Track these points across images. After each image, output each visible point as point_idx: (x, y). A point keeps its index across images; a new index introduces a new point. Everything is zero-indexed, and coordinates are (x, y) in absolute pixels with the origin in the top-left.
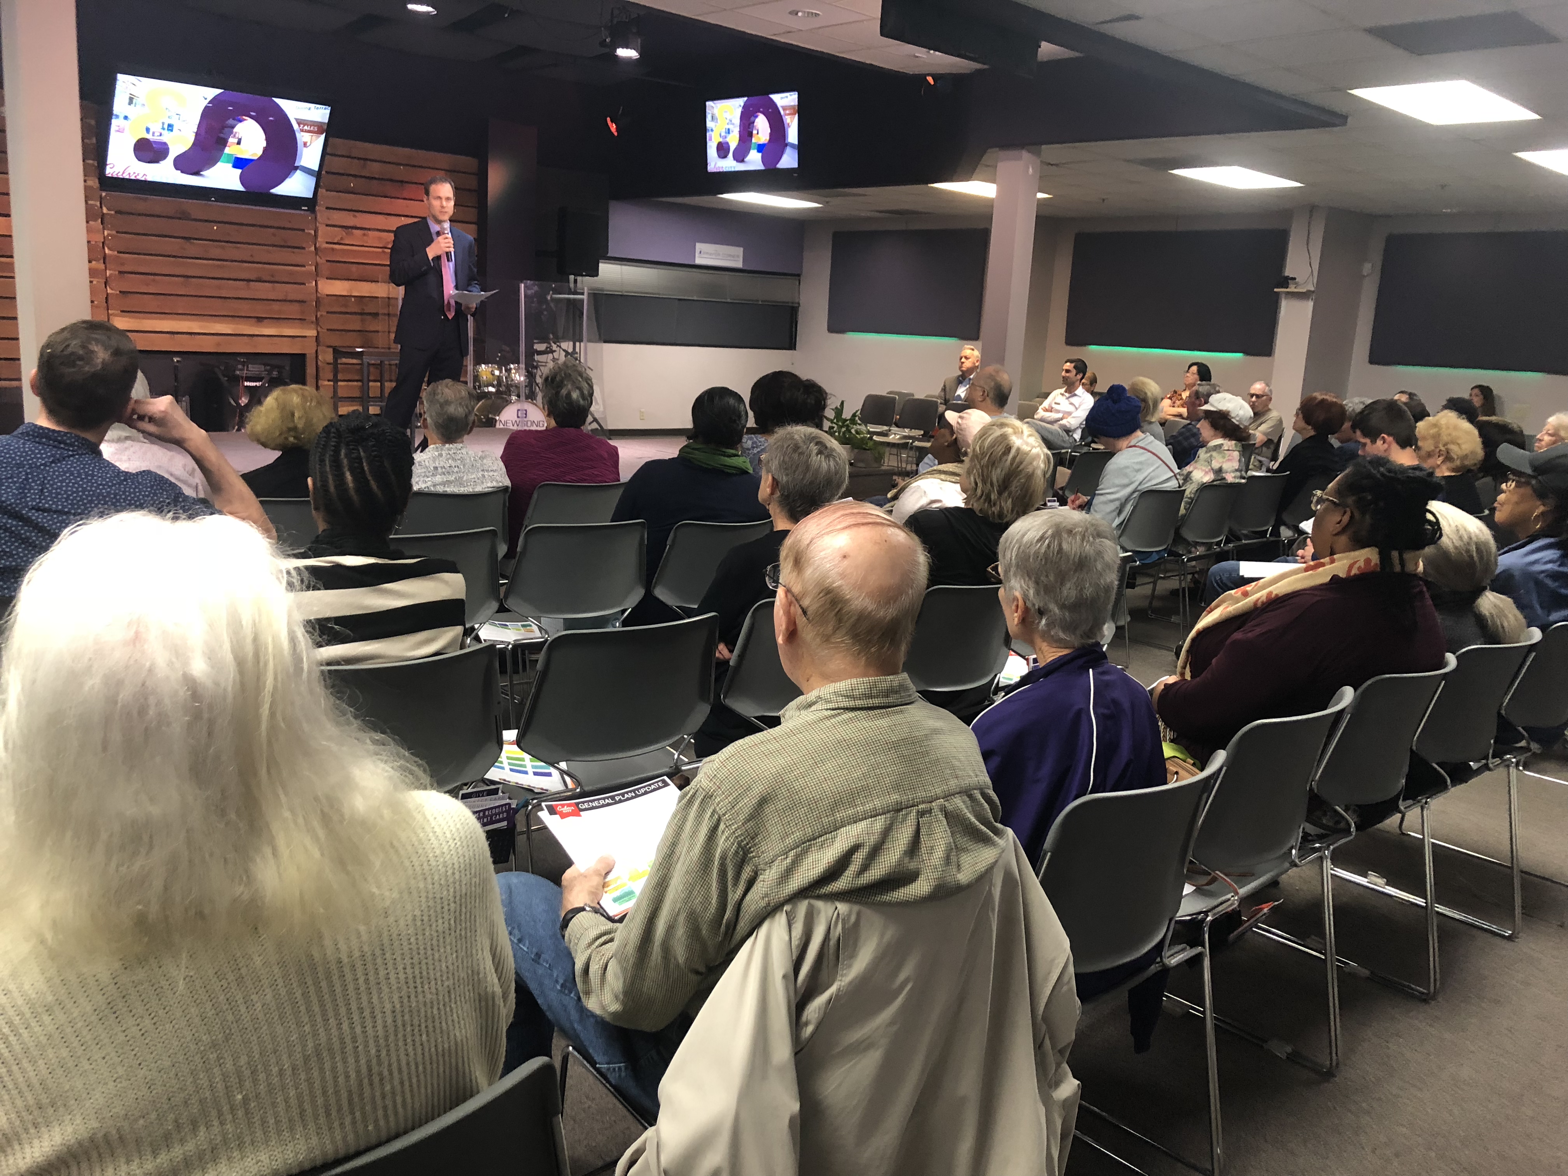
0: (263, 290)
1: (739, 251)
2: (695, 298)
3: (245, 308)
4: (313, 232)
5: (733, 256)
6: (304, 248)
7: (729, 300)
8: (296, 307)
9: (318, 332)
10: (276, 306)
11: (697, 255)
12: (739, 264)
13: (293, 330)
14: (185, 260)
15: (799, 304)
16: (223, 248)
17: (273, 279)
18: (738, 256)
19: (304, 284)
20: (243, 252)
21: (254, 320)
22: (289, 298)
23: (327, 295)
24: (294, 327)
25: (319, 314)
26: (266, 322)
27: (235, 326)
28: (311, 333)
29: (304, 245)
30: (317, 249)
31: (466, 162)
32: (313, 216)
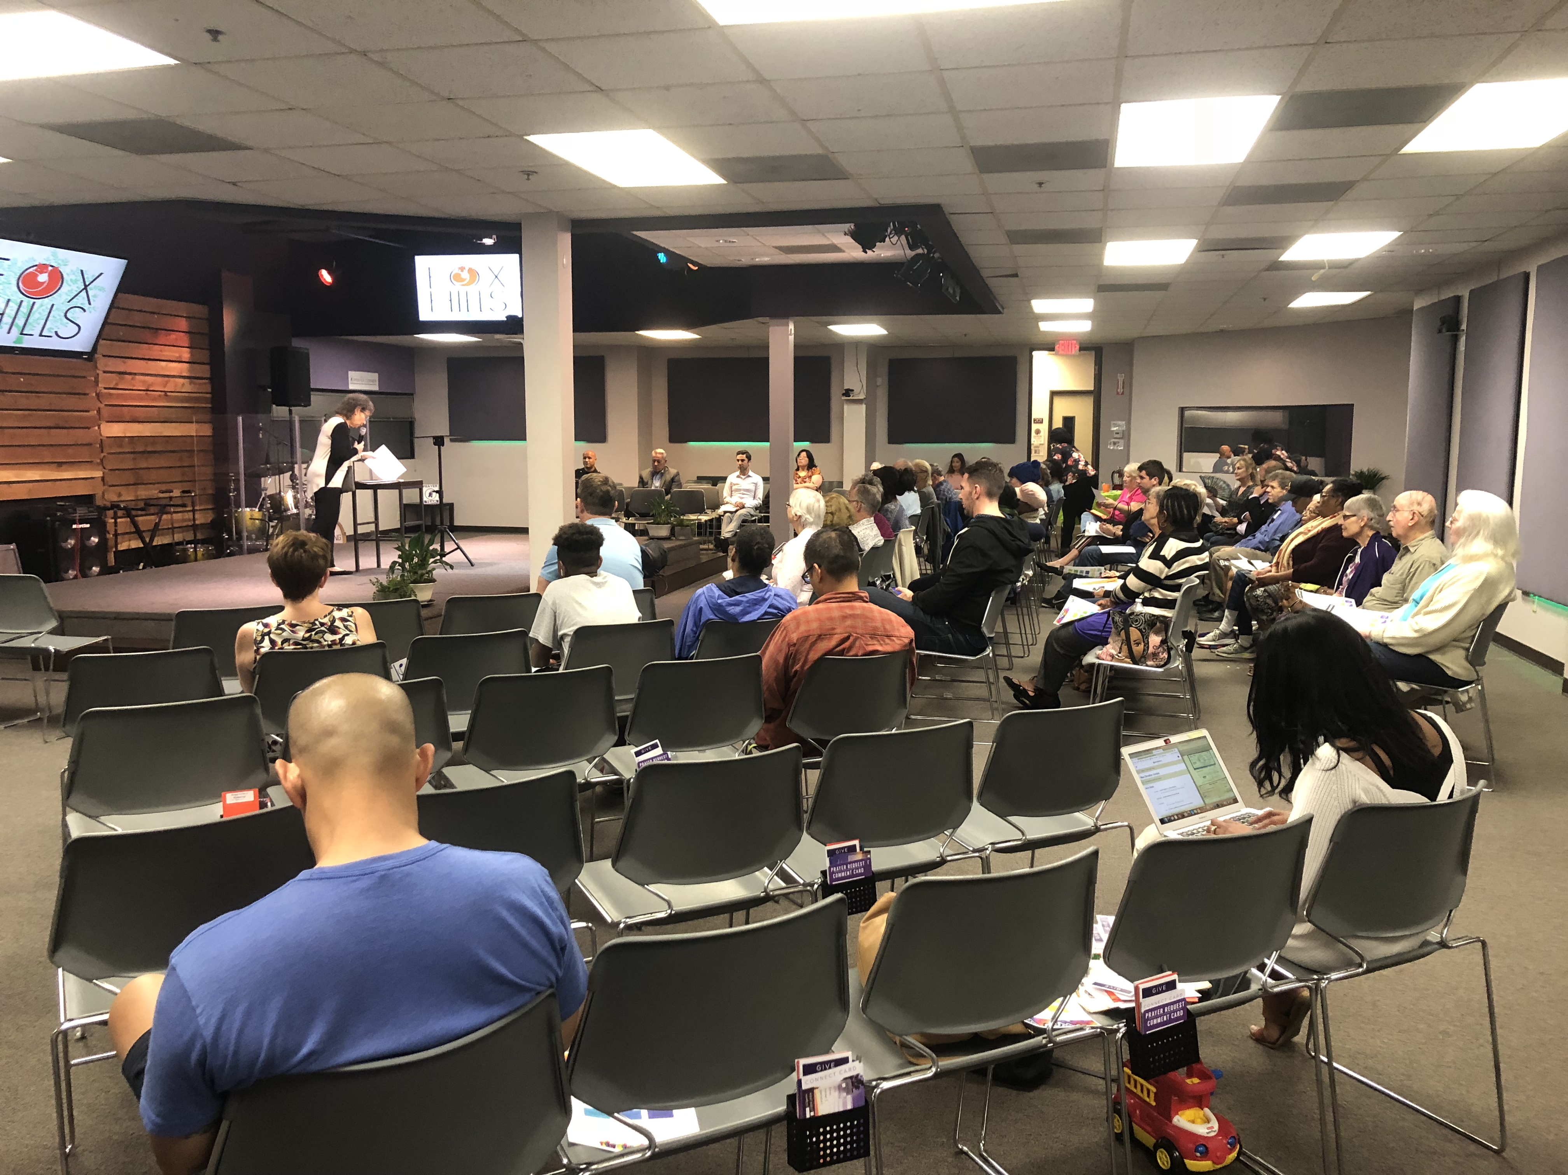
0: (61, 436)
1: (375, 376)
3: (48, 455)
4: (93, 378)
5: (373, 381)
8: (86, 451)
9: (103, 473)
10: (70, 451)
11: (349, 380)
12: (375, 388)
15: (415, 419)
16: (29, 398)
18: (376, 381)
19: (89, 428)
20: (43, 401)
21: (56, 464)
22: (79, 443)
23: (107, 437)
24: (86, 470)
25: (102, 455)
26: (64, 467)
27: (42, 472)
28: (98, 474)
29: (87, 392)
30: (98, 395)
31: (200, 310)
32: (93, 363)
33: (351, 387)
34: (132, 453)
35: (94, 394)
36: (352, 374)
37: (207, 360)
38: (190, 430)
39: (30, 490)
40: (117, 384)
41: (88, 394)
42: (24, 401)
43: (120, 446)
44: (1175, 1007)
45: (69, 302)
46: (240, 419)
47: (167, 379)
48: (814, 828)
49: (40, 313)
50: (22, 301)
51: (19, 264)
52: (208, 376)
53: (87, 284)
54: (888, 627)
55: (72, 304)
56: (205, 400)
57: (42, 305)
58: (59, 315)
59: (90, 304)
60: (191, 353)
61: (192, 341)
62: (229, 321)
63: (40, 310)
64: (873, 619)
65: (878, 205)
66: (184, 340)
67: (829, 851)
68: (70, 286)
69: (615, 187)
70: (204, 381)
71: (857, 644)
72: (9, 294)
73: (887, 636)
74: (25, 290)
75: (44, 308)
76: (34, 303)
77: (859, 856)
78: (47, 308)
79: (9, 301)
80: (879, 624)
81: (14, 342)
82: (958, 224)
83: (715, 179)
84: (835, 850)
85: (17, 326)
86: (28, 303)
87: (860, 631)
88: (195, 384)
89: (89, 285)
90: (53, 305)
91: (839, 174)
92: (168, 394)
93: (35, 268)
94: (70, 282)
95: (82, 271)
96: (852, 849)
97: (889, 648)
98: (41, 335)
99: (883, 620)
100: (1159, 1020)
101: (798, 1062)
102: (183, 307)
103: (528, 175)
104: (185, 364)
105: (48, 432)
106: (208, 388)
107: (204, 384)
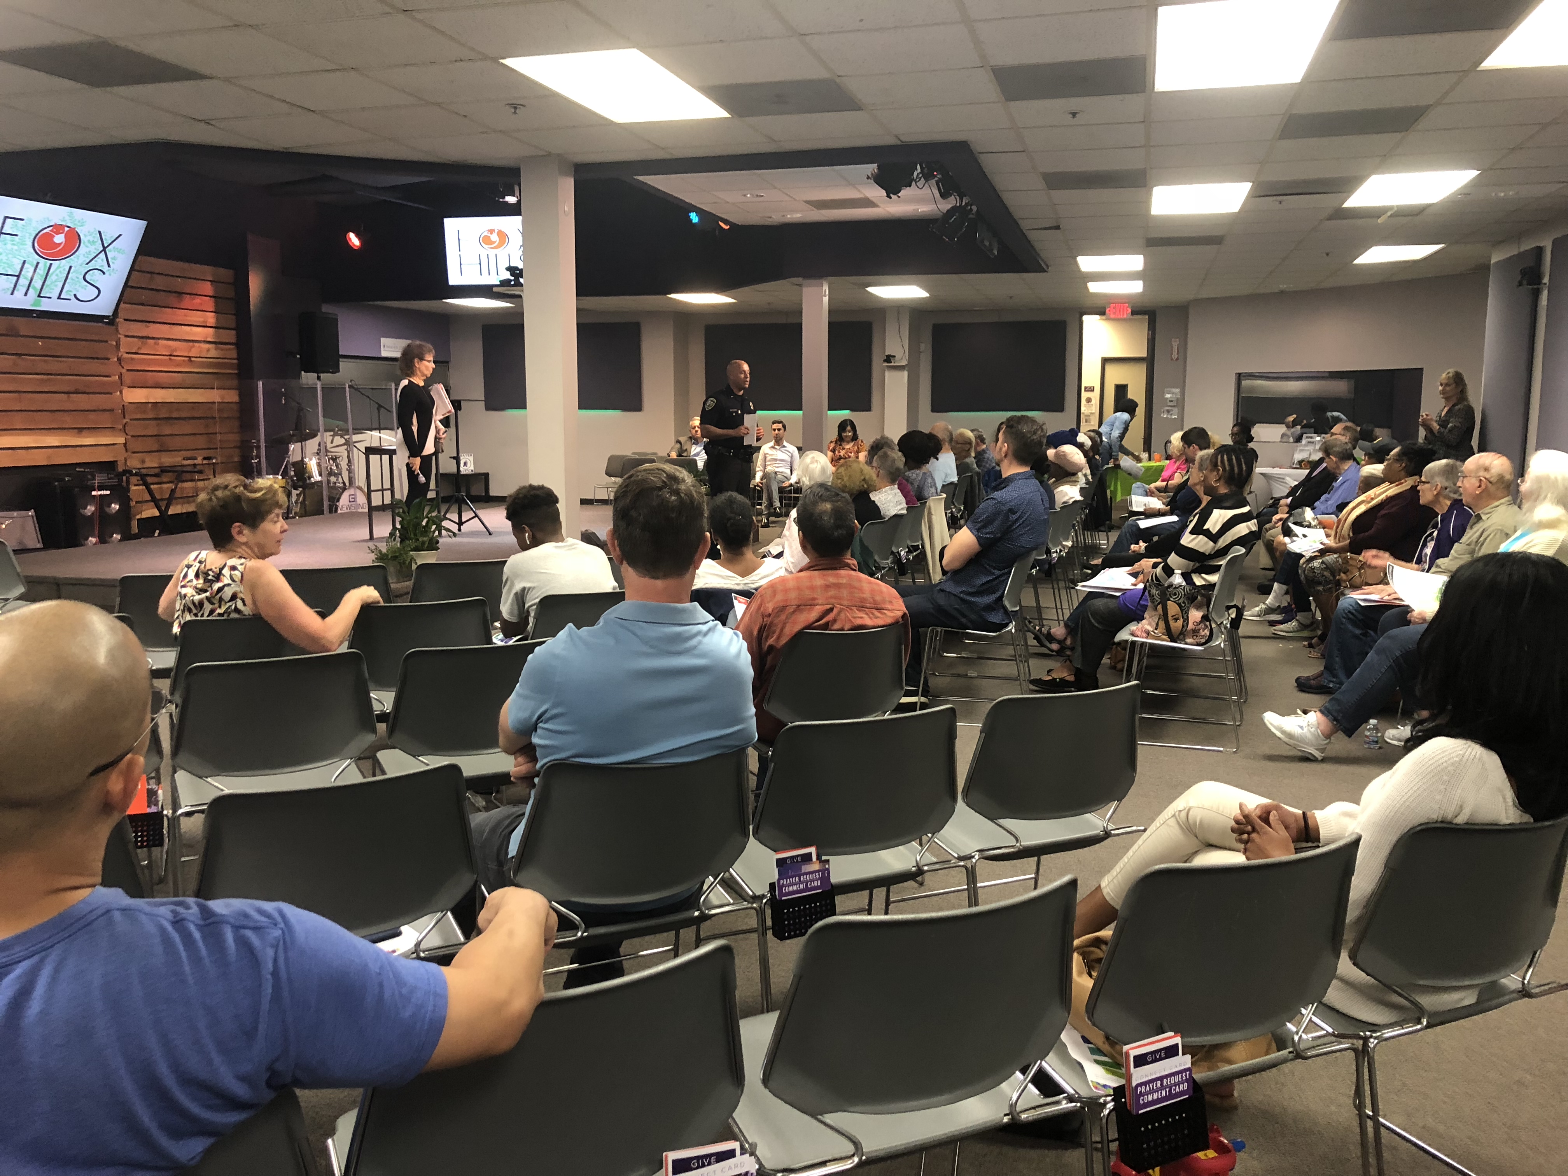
0: (82, 402)
3: (68, 420)
4: (114, 343)
8: (107, 416)
9: (125, 439)
10: (92, 416)
11: (382, 347)
14: (18, 376)
16: (48, 362)
17: (86, 390)
19: (111, 394)
20: (63, 365)
21: (76, 430)
22: (101, 408)
23: (130, 403)
24: (106, 436)
25: (125, 421)
26: (85, 432)
27: (61, 438)
28: (121, 440)
29: (109, 356)
30: (119, 359)
31: (225, 274)
32: (114, 327)
33: (384, 354)
34: (156, 419)
35: (116, 359)
36: (383, 340)
37: (233, 325)
38: (214, 396)
39: (49, 457)
40: (139, 348)
41: (108, 359)
42: (41, 364)
43: (144, 412)
44: (1177, 1079)
45: (87, 264)
46: (260, 384)
47: (191, 344)
48: (762, 833)
49: (57, 275)
50: (38, 263)
51: (34, 224)
52: (233, 340)
53: (106, 245)
54: (878, 598)
55: (91, 266)
56: (230, 366)
57: (59, 267)
58: (78, 278)
59: (109, 266)
60: (217, 319)
61: (217, 305)
62: (256, 285)
63: (58, 272)
64: (861, 590)
65: (899, 143)
66: (210, 304)
67: (778, 860)
68: (87, 247)
69: (611, 123)
70: (229, 346)
71: (842, 615)
72: (25, 255)
73: (877, 609)
74: (41, 252)
75: (61, 269)
76: (51, 265)
77: (815, 866)
78: (64, 270)
79: (24, 262)
80: (867, 595)
81: (32, 305)
82: (988, 163)
83: (715, 111)
84: (785, 859)
85: (35, 288)
86: (44, 264)
87: (846, 603)
88: (220, 349)
89: (108, 246)
90: (71, 267)
91: (851, 104)
92: (193, 359)
93: (51, 228)
94: (87, 243)
95: (100, 232)
96: (807, 858)
97: (880, 622)
98: (59, 298)
99: (872, 591)
100: (1155, 1096)
101: (666, 1156)
102: (207, 271)
103: (515, 108)
104: (211, 330)
105: (69, 397)
106: (234, 354)
107: (229, 349)
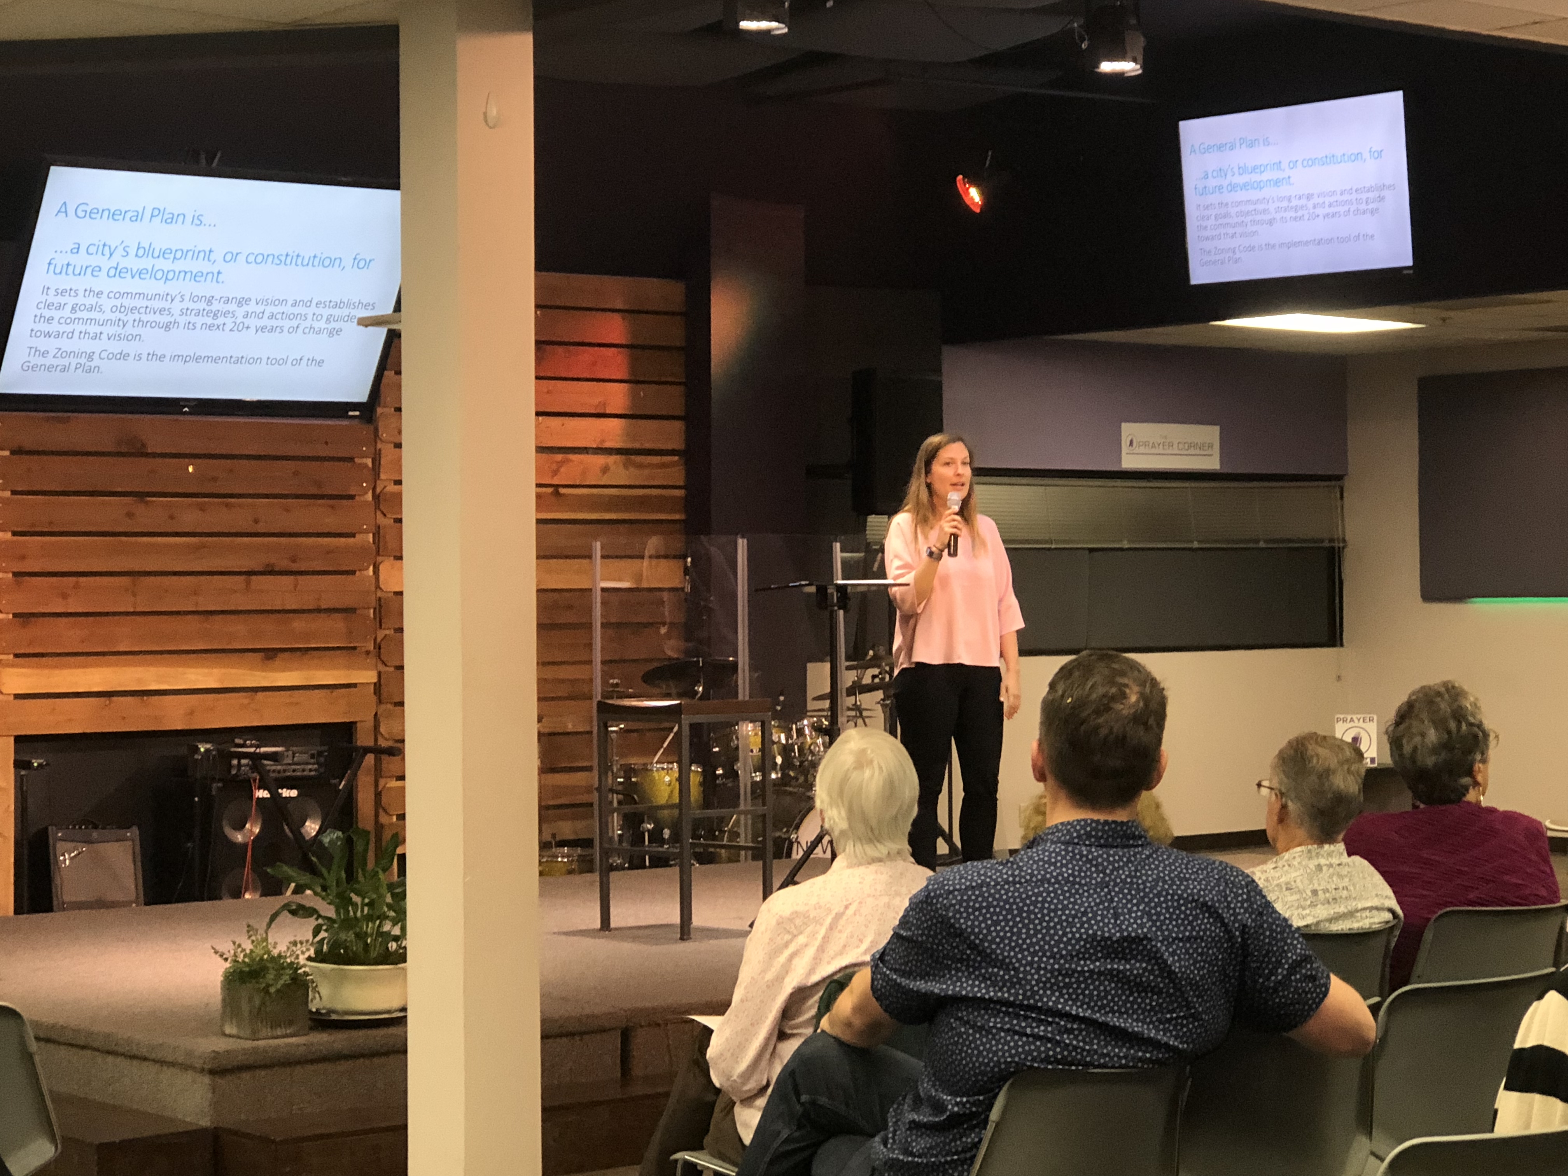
0: (278, 592)
1: (1211, 434)
2: (1126, 545)
3: (242, 633)
4: (369, 462)
5: (1201, 447)
6: (352, 497)
7: (1196, 545)
8: (337, 623)
9: (379, 674)
10: (299, 624)
11: (1124, 445)
12: (1212, 463)
13: (336, 673)
14: (133, 539)
15: (1344, 541)
16: (202, 508)
17: (295, 567)
18: (1211, 446)
19: (353, 573)
20: (242, 514)
21: (261, 655)
22: (324, 606)
23: (397, 593)
24: (336, 667)
25: (381, 634)
27: (223, 671)
28: (368, 676)
30: (376, 497)
31: (660, 293)
32: (372, 428)
33: (1129, 462)
35: (369, 497)
36: (1128, 430)
37: (672, 409)
42: (190, 515)
47: (559, 457)
52: (677, 446)
56: (661, 504)
60: (634, 396)
61: (635, 364)
62: (728, 319)
66: (615, 364)
70: (664, 459)
88: (641, 466)
92: (562, 491)
102: (618, 289)
104: (616, 421)
105: (248, 583)
106: (676, 474)
107: (663, 466)
